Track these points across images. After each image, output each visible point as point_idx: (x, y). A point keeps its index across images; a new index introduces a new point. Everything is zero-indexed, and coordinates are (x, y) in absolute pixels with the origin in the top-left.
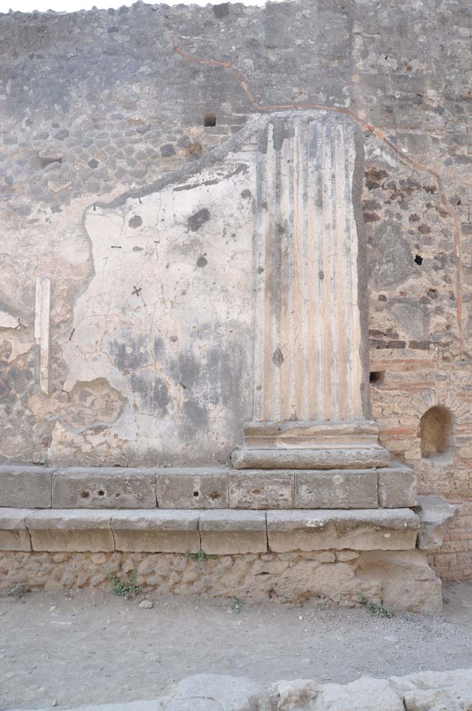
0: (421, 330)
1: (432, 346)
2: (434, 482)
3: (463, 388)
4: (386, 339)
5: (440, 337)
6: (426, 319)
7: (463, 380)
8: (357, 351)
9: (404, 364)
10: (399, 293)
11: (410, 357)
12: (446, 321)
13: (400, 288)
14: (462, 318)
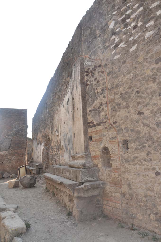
0: (98, 119)
1: (101, 124)
2: (105, 176)
3: (111, 139)
4: (91, 125)
5: (103, 120)
6: (99, 114)
7: (110, 135)
8: (83, 130)
9: (95, 132)
10: (93, 108)
11: (97, 129)
12: (104, 113)
13: (93, 106)
14: (109, 110)
